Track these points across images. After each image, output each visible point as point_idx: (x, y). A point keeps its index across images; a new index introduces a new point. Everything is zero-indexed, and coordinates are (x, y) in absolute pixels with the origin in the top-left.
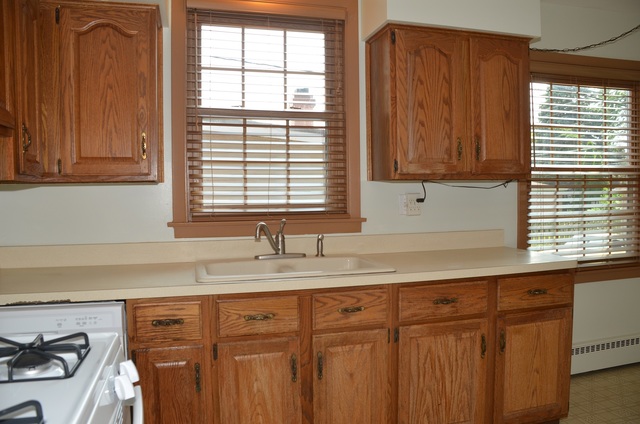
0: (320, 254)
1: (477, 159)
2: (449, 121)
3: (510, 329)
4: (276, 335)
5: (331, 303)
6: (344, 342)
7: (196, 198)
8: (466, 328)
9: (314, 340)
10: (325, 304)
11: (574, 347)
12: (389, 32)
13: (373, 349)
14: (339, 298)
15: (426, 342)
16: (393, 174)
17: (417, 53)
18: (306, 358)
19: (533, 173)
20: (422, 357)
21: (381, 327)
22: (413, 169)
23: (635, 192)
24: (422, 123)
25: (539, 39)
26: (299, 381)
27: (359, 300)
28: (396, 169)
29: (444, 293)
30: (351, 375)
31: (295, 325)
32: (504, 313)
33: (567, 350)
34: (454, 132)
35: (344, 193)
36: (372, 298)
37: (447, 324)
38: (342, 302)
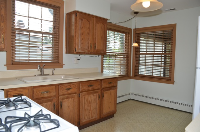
0: (53, 74)
1: (95, 49)
2: (89, 39)
3: (104, 92)
4: (49, 97)
5: (64, 87)
6: (67, 98)
7: (14, 57)
8: (95, 93)
9: (59, 98)
10: (62, 87)
11: (117, 96)
12: (75, 13)
13: (74, 99)
14: (66, 86)
15: (86, 97)
16: (74, 52)
17: (82, 20)
18: (57, 103)
19: (107, 53)
20: (85, 101)
21: (76, 93)
22: (80, 51)
23: (126, 59)
24: (82, 39)
25: (110, 20)
26: (56, 110)
27: (71, 86)
28: (75, 51)
29: (90, 83)
30: (69, 107)
31: (54, 94)
32: (103, 88)
33: (116, 97)
34: (90, 42)
35: (58, 57)
36: (74, 85)
37: (91, 92)
38: (66, 87)
